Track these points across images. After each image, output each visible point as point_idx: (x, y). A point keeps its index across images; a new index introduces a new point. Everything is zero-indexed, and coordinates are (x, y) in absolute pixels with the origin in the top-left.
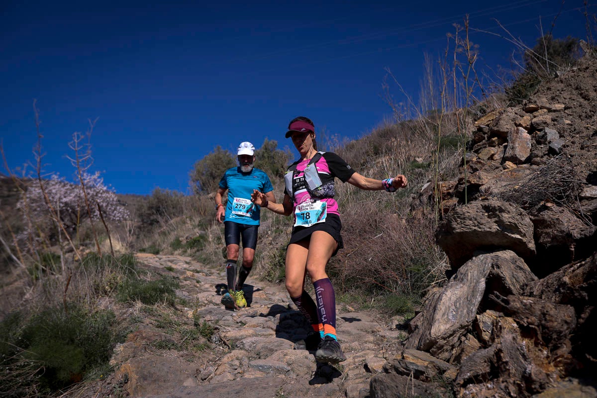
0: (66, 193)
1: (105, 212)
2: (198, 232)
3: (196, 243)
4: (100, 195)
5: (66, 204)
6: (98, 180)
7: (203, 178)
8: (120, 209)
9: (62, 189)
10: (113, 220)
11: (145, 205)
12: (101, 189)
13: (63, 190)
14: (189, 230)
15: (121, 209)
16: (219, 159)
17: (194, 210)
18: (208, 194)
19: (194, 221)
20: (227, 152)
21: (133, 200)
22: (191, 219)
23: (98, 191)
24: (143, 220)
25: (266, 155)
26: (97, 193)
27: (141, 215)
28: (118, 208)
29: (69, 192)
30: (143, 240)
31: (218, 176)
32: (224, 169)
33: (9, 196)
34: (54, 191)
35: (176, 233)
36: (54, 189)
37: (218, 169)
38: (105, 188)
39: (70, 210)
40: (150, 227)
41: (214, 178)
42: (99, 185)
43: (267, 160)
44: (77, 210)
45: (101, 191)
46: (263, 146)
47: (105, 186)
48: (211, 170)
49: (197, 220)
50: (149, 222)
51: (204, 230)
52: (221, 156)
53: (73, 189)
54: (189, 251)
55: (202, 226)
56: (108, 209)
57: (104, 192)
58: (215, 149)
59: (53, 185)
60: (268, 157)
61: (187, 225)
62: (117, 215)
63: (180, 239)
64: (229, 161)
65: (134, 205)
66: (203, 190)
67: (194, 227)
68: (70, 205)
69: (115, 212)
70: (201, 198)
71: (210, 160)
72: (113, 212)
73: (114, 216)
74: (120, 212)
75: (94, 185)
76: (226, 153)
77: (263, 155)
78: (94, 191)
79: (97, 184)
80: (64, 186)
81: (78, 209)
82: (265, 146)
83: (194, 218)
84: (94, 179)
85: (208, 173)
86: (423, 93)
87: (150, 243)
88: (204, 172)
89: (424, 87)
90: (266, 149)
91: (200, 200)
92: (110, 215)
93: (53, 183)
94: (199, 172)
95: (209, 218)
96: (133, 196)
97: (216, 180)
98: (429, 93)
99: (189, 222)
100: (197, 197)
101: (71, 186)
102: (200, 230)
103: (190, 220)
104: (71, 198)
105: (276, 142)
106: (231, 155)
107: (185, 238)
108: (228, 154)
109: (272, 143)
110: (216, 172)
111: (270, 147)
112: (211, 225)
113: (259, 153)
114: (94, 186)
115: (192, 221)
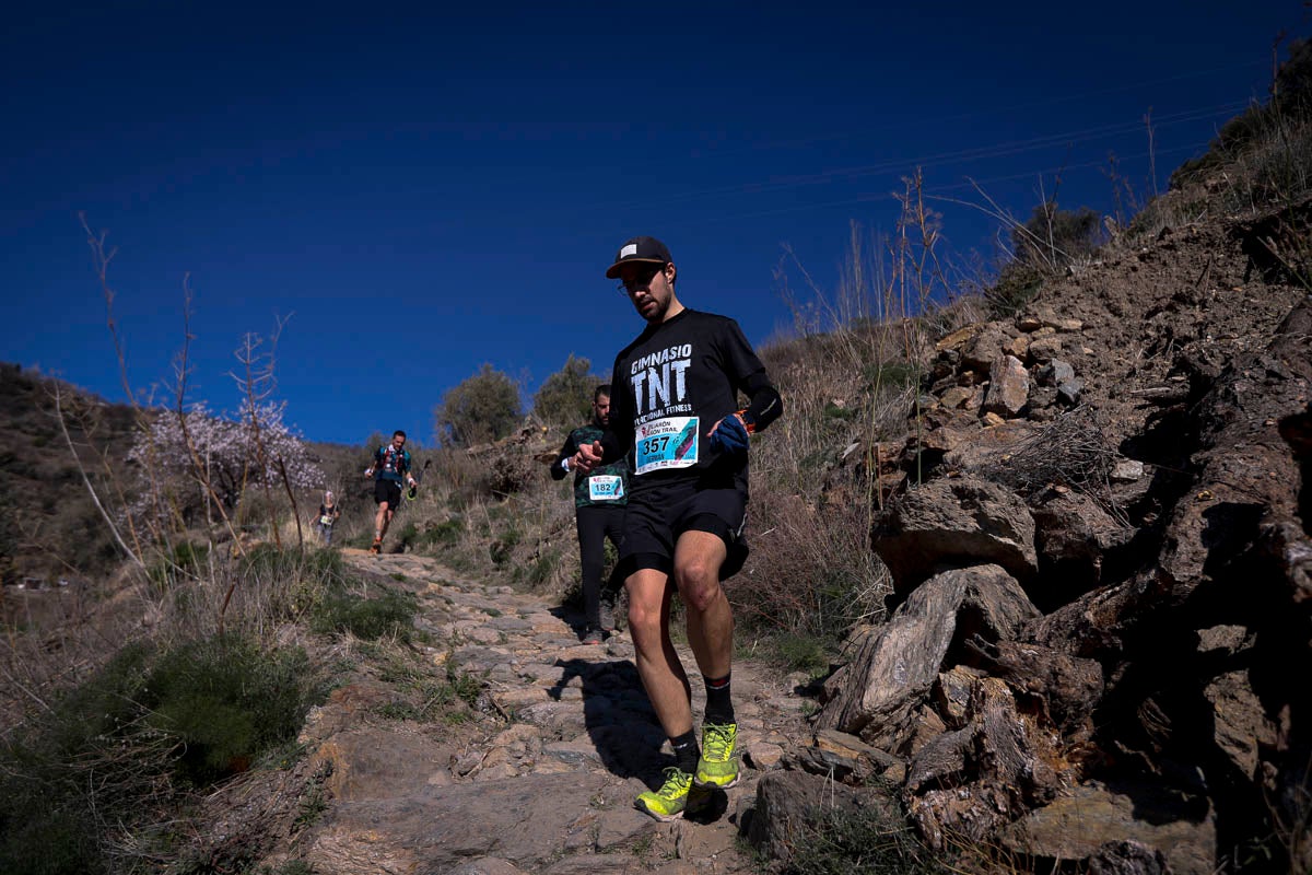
0: (216, 435)
1: (283, 472)
2: (447, 514)
3: (444, 534)
4: (275, 442)
5: (215, 456)
6: (273, 416)
7: (459, 418)
8: (309, 468)
9: (208, 428)
10: (297, 486)
11: (353, 464)
12: (278, 432)
13: (211, 431)
14: (431, 510)
15: (311, 468)
16: (488, 386)
17: (442, 474)
18: (468, 447)
19: (441, 495)
20: (502, 375)
21: (332, 453)
22: (435, 490)
23: (272, 434)
24: (347, 490)
25: (569, 383)
26: (273, 438)
27: (346, 481)
28: (306, 466)
29: (220, 434)
30: (347, 523)
31: (484, 416)
32: (494, 405)
33: (112, 438)
34: (194, 432)
35: (407, 514)
36: (196, 428)
37: (486, 405)
38: (285, 431)
39: (222, 467)
40: (361, 501)
41: (477, 420)
42: (274, 424)
43: (571, 392)
44: (234, 467)
45: (278, 435)
46: (565, 367)
47: (284, 427)
48: (472, 406)
49: (446, 493)
50: (360, 493)
51: (459, 511)
52: (492, 382)
53: (228, 429)
54: (430, 547)
55: (457, 503)
56: (288, 468)
57: (282, 437)
58: (481, 369)
59: (193, 422)
60: (573, 387)
61: (427, 501)
62: (304, 478)
63: (416, 525)
64: (504, 392)
65: (333, 462)
66: (456, 439)
67: (441, 505)
68: (221, 458)
69: (301, 473)
70: (454, 454)
71: (472, 387)
72: (297, 474)
73: (299, 481)
74: (307, 474)
75: (265, 424)
76: (499, 379)
77: (564, 384)
78: (265, 435)
79: (271, 423)
80: (213, 423)
81: (237, 465)
82: (569, 368)
83: (440, 489)
84: (267, 414)
85: (468, 411)
86: (843, 287)
87: (360, 531)
88: (461, 409)
89: (845, 276)
90: (570, 373)
91: (452, 457)
92: (291, 478)
93: (196, 418)
94: (450, 408)
95: (467, 490)
96: (332, 446)
97: (481, 424)
98: (853, 288)
99: (431, 496)
100: (448, 450)
101: (224, 423)
102: (450, 510)
103: (434, 494)
104: (225, 445)
105: (588, 361)
106: (510, 381)
107: (425, 522)
108: (503, 379)
109: (580, 362)
110: (481, 409)
111: (576, 370)
112: (471, 502)
113: (557, 380)
114: (266, 427)
115: (437, 495)
